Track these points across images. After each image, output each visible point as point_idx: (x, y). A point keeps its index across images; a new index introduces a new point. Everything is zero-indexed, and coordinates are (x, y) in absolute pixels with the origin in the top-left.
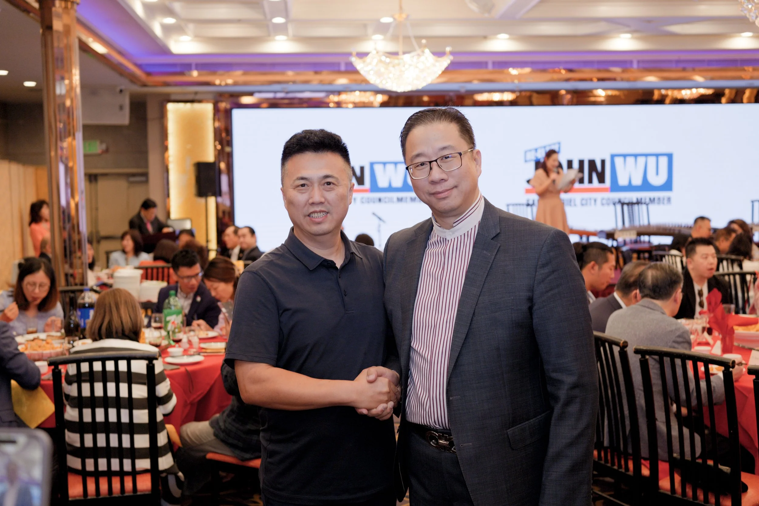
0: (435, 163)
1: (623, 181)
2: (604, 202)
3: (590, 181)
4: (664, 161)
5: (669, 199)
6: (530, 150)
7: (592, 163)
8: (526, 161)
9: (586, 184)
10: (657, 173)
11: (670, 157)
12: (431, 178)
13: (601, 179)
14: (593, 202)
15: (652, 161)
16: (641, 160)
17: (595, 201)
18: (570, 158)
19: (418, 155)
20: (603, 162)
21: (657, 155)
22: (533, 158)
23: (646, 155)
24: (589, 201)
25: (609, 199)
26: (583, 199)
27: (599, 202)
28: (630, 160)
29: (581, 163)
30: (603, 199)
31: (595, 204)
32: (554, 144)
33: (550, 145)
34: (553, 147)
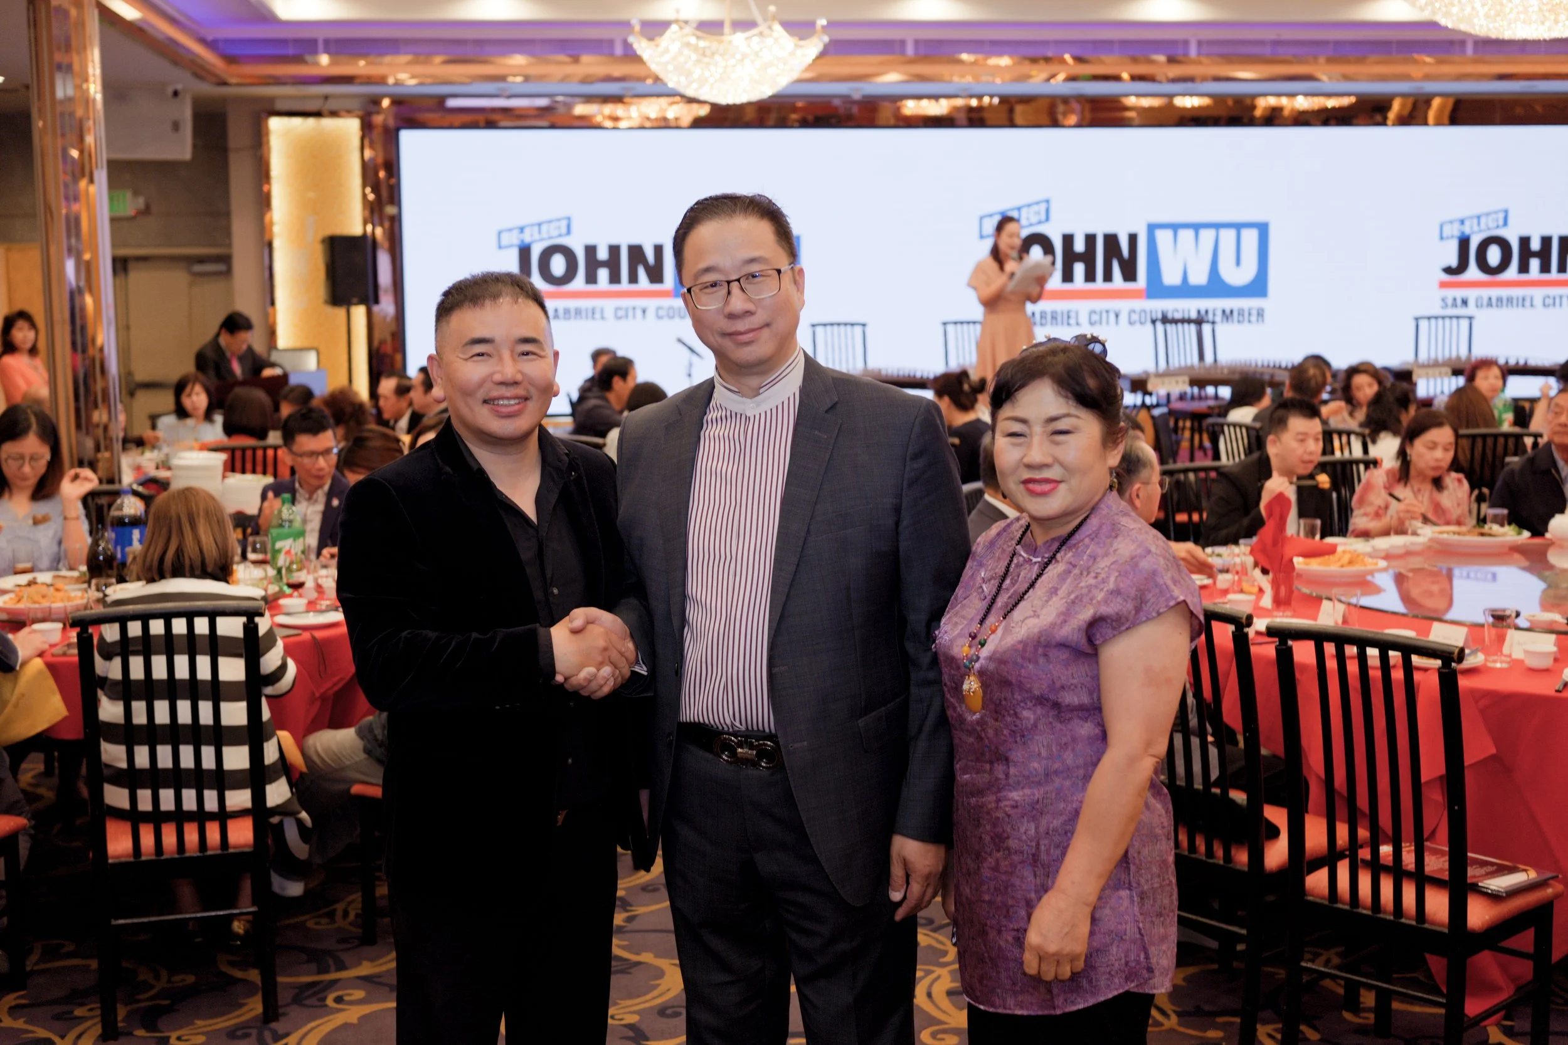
0: (737, 283)
1: (1171, 277)
2: (1135, 317)
3: (1108, 277)
4: (1250, 237)
5: (1260, 313)
6: (990, 216)
7: (1111, 240)
8: (982, 237)
9: (1099, 284)
10: (1238, 262)
11: (1263, 229)
12: (728, 310)
13: (1130, 274)
14: (1112, 316)
15: (1228, 237)
16: (1207, 235)
17: (1117, 316)
18: (1068, 231)
19: (708, 270)
20: (1133, 239)
21: (1238, 227)
23: (1217, 226)
24: (1104, 315)
25: (1142, 312)
26: (1093, 312)
27: (1124, 318)
28: (1186, 235)
29: (1090, 239)
30: (1132, 312)
31: (1117, 322)
32: (1037, 203)
33: (1029, 205)
34: (1035, 208)
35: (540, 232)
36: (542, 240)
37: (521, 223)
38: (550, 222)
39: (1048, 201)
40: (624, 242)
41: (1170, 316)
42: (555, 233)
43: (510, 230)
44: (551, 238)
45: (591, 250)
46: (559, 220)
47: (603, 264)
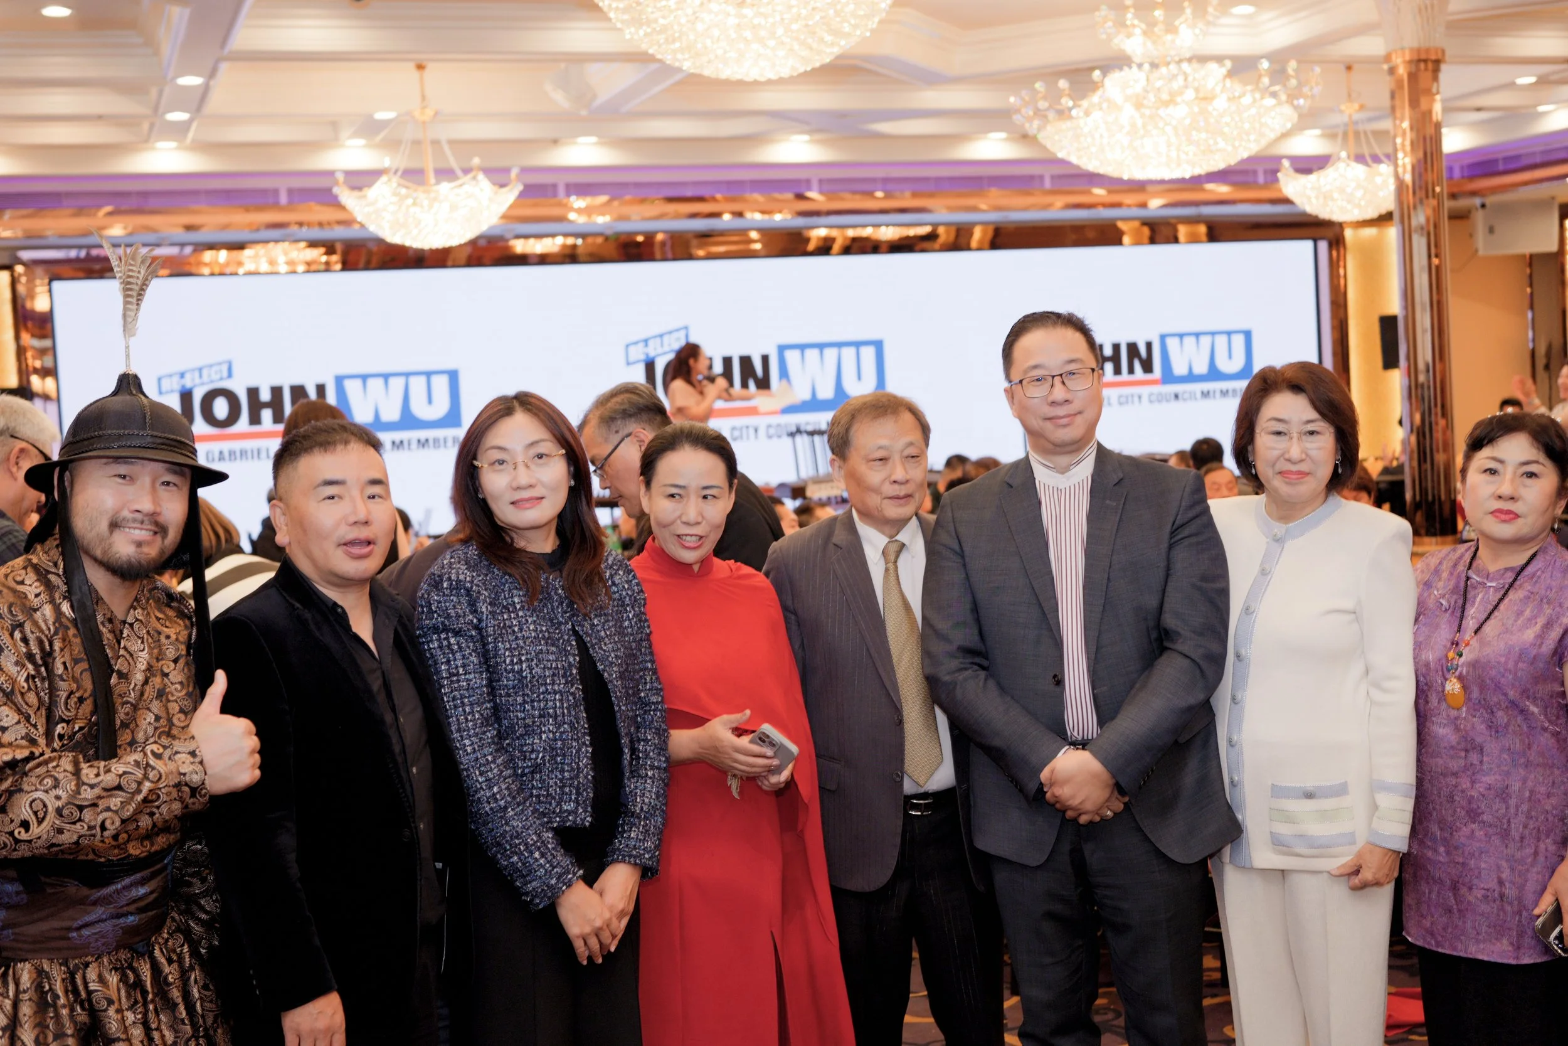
2: (773, 431)
4: (868, 353)
6: (636, 343)
7: (746, 362)
8: (628, 364)
10: (859, 376)
11: (878, 345)
14: (752, 431)
15: (849, 353)
16: (831, 354)
17: (756, 430)
20: (765, 359)
21: (858, 344)
22: (643, 357)
23: (839, 345)
24: (744, 431)
25: (779, 425)
26: (734, 429)
27: (762, 432)
28: (812, 354)
29: (727, 361)
30: (769, 426)
31: (756, 437)
32: (677, 330)
33: (670, 333)
34: (675, 335)
35: (201, 376)
36: (203, 384)
37: (182, 368)
38: (211, 366)
39: (686, 328)
40: (286, 383)
41: (803, 428)
42: (215, 377)
43: (170, 376)
44: (212, 382)
45: (253, 393)
46: (220, 364)
47: (266, 405)
